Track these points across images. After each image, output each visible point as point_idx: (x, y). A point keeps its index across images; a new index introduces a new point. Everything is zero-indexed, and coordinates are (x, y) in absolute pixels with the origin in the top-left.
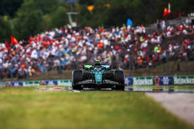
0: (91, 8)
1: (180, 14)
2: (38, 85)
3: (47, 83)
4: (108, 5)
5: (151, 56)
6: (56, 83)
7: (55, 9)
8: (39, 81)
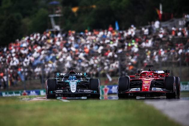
0: (75, 10)
1: (172, 15)
2: (19, 95)
3: (29, 93)
4: (94, 6)
5: (142, 62)
6: (38, 93)
7: (36, 12)
8: (20, 92)
